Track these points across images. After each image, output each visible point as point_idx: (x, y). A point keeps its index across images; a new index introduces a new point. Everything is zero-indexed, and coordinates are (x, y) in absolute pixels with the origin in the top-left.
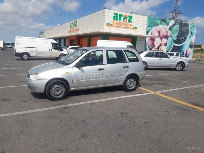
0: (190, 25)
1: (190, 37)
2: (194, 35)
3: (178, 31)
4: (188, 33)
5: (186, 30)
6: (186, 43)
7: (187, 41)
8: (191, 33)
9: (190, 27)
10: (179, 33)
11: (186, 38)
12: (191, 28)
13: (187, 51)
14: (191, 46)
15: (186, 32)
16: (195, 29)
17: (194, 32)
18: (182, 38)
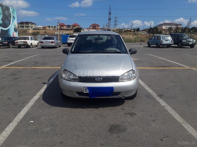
0: (11, 8)
1: (13, 21)
2: (16, 19)
3: (1, 14)
4: (11, 17)
5: (9, 13)
6: (11, 27)
7: (12, 25)
8: (13, 17)
9: (11, 10)
10: (3, 16)
11: (10, 21)
12: (12, 12)
13: (13, 35)
14: (15, 30)
15: (9, 16)
16: (15, 13)
17: (16, 16)
18: (7, 22)
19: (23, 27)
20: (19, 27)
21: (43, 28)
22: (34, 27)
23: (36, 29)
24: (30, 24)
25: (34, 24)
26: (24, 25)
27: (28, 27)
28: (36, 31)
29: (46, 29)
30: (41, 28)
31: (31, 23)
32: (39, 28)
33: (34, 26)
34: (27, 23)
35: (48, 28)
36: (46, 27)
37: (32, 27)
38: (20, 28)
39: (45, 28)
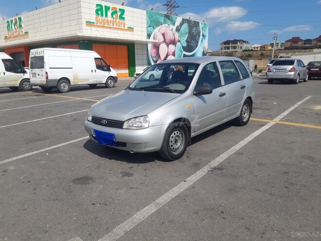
0: (201, 23)
1: (202, 41)
2: (207, 38)
4: (199, 36)
5: (197, 30)
6: (198, 50)
7: (199, 48)
8: (203, 35)
9: (201, 26)
10: (188, 35)
11: (198, 42)
12: (203, 28)
14: (204, 54)
15: (197, 35)
16: (207, 30)
17: (207, 34)
18: (193, 44)
19: (228, 48)
20: (222, 49)
21: (261, 47)
22: (244, 48)
23: (249, 51)
24: (238, 43)
25: (245, 42)
26: (230, 45)
27: (235, 48)
28: (247, 53)
29: (266, 49)
30: (257, 48)
31: (241, 40)
32: (254, 48)
33: (245, 46)
34: (235, 42)
35: (270, 48)
36: (267, 45)
37: (241, 48)
38: (224, 51)
39: (264, 48)
